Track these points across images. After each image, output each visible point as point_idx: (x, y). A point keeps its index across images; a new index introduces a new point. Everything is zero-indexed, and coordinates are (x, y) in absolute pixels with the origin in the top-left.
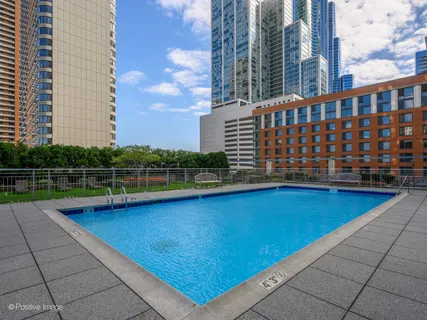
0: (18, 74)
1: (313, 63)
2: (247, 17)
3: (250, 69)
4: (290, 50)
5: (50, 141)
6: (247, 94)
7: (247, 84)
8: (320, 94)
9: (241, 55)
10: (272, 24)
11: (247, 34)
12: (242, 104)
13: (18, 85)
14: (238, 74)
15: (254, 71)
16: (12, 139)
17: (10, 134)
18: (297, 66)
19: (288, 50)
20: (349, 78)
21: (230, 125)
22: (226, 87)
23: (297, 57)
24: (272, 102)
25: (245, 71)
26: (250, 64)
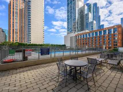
0: (23, 28)
1: (92, 22)
2: (75, 12)
3: (76, 24)
4: (87, 19)
5: (30, 43)
6: (75, 30)
7: (76, 28)
8: (94, 30)
9: (74, 21)
10: (82, 13)
11: (76, 16)
12: (74, 33)
13: (23, 30)
14: (73, 26)
15: (77, 25)
16: (22, 42)
17: (22, 41)
18: (88, 23)
19: (86, 20)
20: (103, 25)
21: (71, 38)
22: (71, 29)
23: (88, 21)
24: (81, 32)
25: (75, 25)
26: (76, 23)
